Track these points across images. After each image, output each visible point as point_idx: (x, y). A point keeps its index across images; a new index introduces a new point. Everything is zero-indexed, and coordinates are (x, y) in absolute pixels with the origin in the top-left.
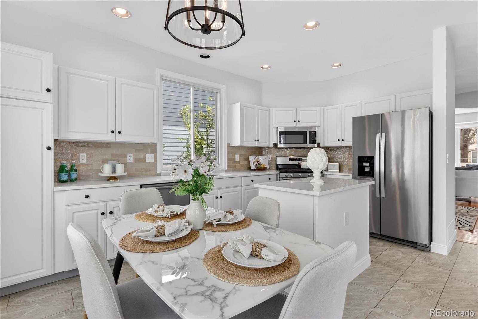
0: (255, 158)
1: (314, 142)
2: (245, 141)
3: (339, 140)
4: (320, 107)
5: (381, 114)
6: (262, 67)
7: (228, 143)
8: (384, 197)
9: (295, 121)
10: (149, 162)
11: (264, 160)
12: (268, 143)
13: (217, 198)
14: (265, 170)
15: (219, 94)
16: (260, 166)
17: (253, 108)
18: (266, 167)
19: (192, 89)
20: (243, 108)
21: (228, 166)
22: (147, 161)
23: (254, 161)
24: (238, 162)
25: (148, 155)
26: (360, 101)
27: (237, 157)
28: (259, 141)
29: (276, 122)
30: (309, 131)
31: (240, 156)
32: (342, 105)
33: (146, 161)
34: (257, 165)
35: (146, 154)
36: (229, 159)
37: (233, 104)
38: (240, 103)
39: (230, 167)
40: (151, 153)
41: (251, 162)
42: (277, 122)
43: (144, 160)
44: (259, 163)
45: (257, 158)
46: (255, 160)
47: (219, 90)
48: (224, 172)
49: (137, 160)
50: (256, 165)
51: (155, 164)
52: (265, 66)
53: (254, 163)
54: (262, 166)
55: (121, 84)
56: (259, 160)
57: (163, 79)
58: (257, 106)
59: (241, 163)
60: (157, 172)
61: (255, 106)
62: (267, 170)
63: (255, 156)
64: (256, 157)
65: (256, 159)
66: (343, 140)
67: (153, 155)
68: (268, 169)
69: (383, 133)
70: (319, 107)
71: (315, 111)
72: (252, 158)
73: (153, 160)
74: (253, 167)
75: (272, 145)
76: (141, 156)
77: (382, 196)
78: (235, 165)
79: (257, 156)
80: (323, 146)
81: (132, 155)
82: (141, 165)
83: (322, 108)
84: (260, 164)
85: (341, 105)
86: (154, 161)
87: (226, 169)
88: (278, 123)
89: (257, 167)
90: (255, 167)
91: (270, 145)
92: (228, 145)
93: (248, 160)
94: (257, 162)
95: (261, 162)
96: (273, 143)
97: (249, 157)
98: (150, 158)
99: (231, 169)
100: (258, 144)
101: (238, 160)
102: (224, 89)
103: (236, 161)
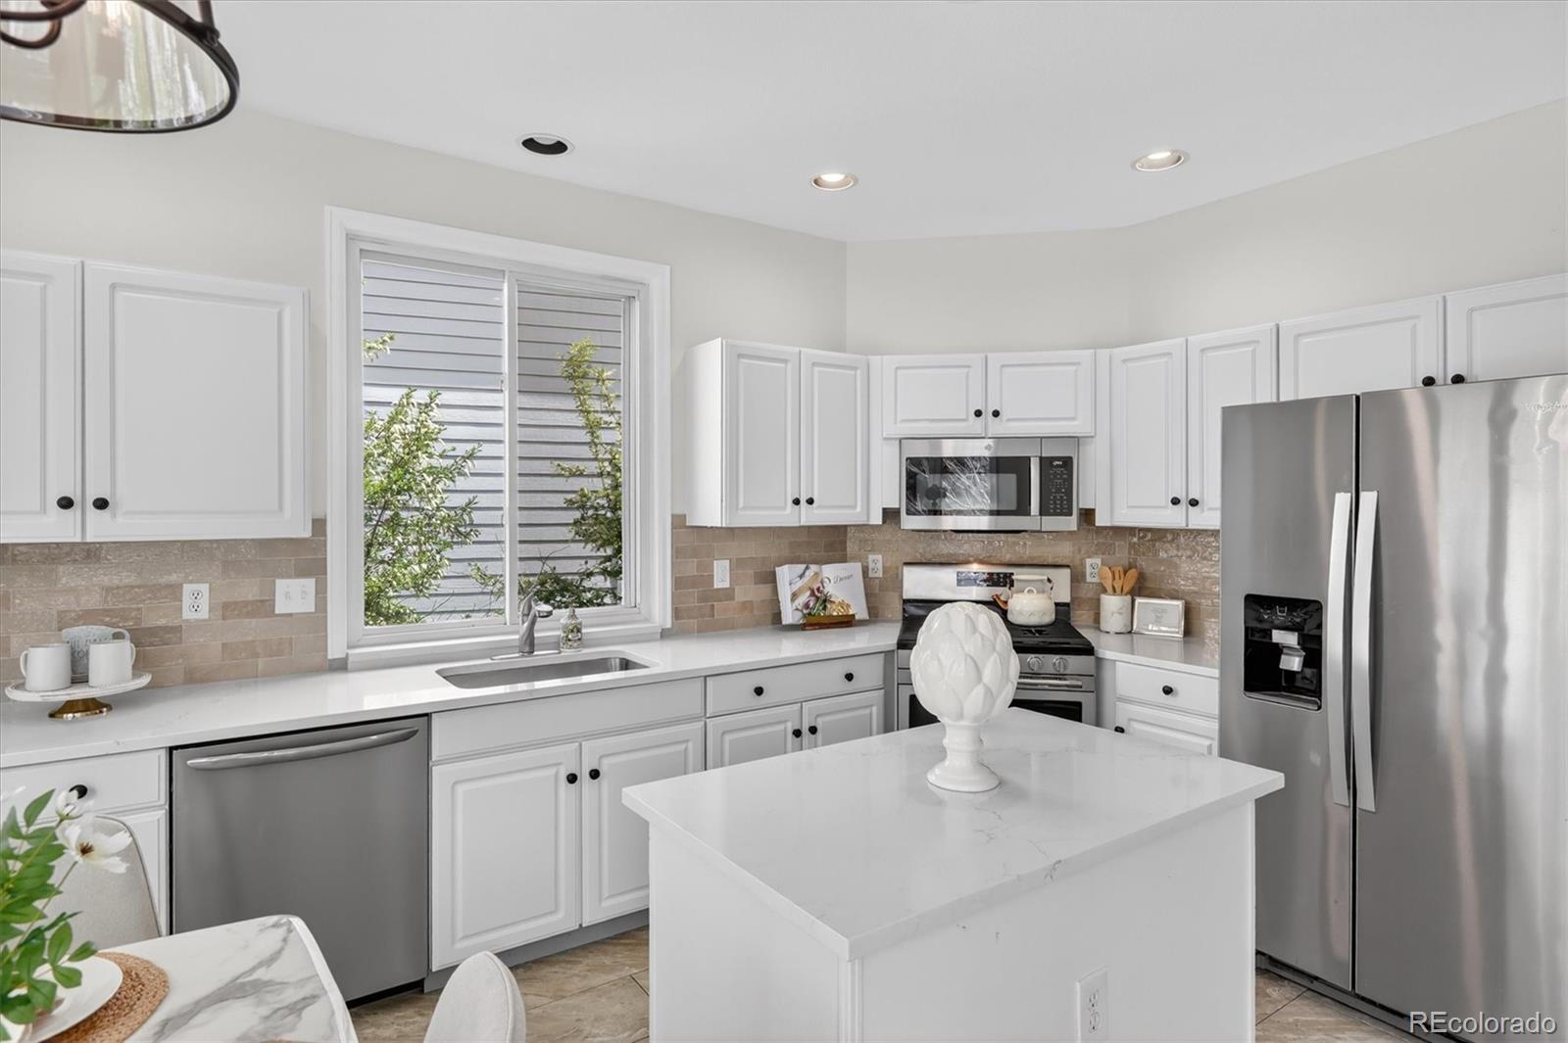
0: (801, 576)
1: (1062, 507)
2: (744, 508)
3: (1175, 501)
4: (1095, 348)
5: (1358, 398)
6: (816, 182)
7: (678, 512)
8: (1374, 810)
9: (978, 413)
10: (291, 615)
11: (842, 584)
12: (859, 509)
13: (572, 779)
14: (851, 626)
15: (637, 304)
16: (825, 608)
17: (785, 361)
18: (851, 613)
19: (505, 287)
20: (735, 358)
21: (677, 613)
22: (277, 612)
23: (795, 588)
24: (727, 594)
25: (281, 585)
26: (1272, 324)
27: (721, 575)
28: (814, 505)
29: (896, 419)
30: (1041, 459)
31: (737, 565)
32: (1191, 338)
33: (274, 611)
34: (811, 604)
35: (274, 581)
36: (679, 583)
37: (699, 343)
38: (720, 339)
39: (690, 618)
40: (301, 573)
41: (784, 594)
42: (899, 419)
43: (263, 607)
44: (818, 598)
45: (809, 574)
46: (800, 584)
47: (639, 287)
48: (655, 640)
49: (228, 610)
50: (807, 606)
51: (317, 621)
52: (832, 178)
53: (794, 596)
54: (835, 611)
55: (113, 287)
56: (822, 582)
57: (361, 250)
58: (802, 349)
59: (740, 596)
60: (326, 656)
61: (797, 349)
62: (856, 625)
63: (803, 566)
64: (807, 568)
65: (806, 579)
66: (1194, 503)
67: (310, 583)
68: (862, 623)
69: (1363, 490)
70: (1090, 348)
71: (1073, 368)
72: (788, 577)
73: (308, 606)
74: (790, 615)
75: (877, 519)
76: (248, 590)
77: (1358, 806)
78: (713, 606)
79: (814, 568)
80: (1109, 524)
81: (204, 588)
82: (251, 629)
83: (1104, 353)
84: (825, 601)
85: (1187, 340)
86: (313, 610)
87: (669, 625)
88: (903, 421)
89: (810, 614)
90: (800, 614)
91: (868, 518)
92: (679, 522)
93: (771, 579)
94: (808, 593)
95: (830, 589)
96: (884, 509)
97: (777, 569)
98: (293, 595)
99: (693, 623)
100: (808, 517)
101: (727, 585)
102: (657, 280)
103: (715, 587)
